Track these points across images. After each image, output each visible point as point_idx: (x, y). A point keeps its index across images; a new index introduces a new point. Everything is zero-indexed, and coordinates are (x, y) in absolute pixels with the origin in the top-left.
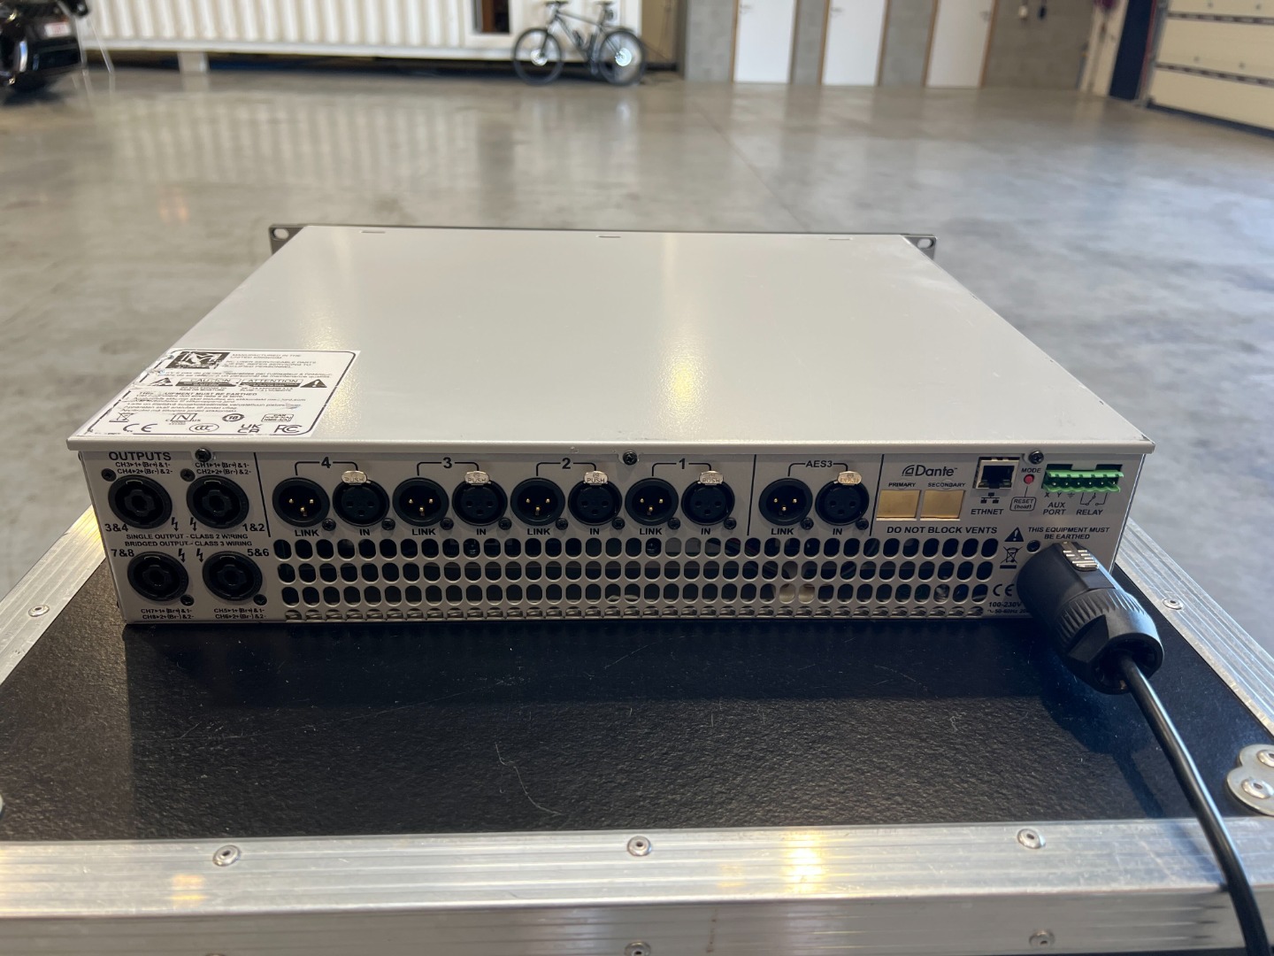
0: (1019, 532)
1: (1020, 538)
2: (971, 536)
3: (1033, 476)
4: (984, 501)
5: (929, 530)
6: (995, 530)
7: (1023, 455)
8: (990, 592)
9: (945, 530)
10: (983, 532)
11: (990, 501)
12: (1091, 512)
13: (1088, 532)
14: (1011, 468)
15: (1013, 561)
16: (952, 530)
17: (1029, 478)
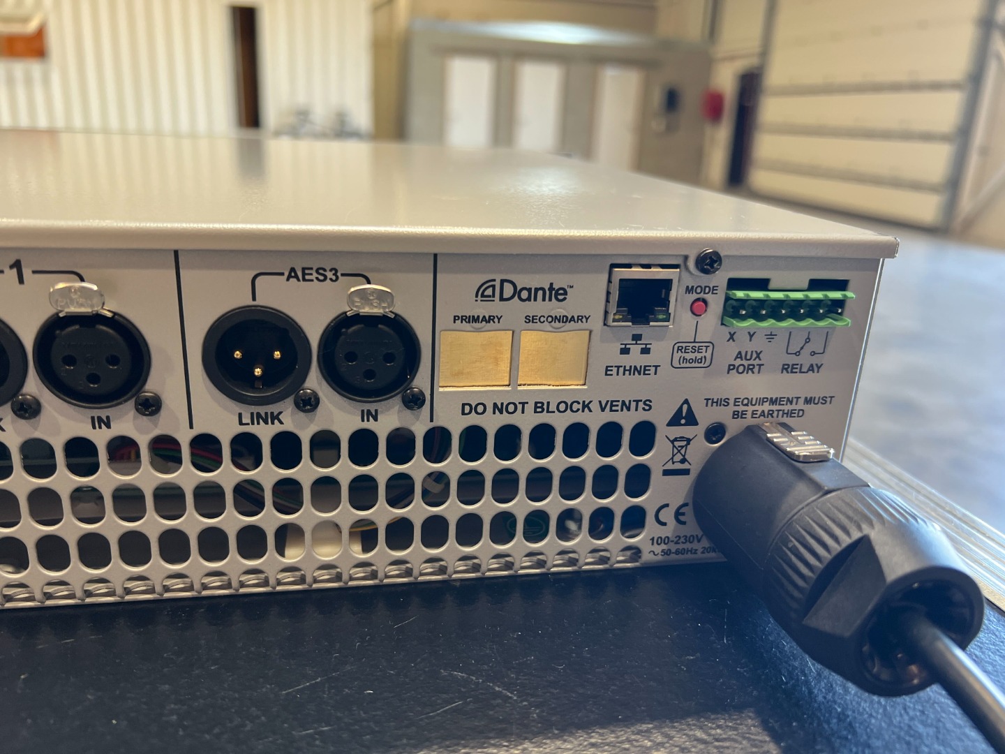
0: (690, 408)
1: (692, 420)
2: (608, 417)
3: (705, 301)
4: (625, 351)
5: (536, 407)
6: (648, 405)
7: (686, 258)
8: (650, 519)
9: (562, 407)
10: (628, 409)
11: (635, 349)
12: (804, 369)
13: (801, 405)
14: (667, 284)
15: (683, 461)
16: (575, 407)
17: (699, 306)
